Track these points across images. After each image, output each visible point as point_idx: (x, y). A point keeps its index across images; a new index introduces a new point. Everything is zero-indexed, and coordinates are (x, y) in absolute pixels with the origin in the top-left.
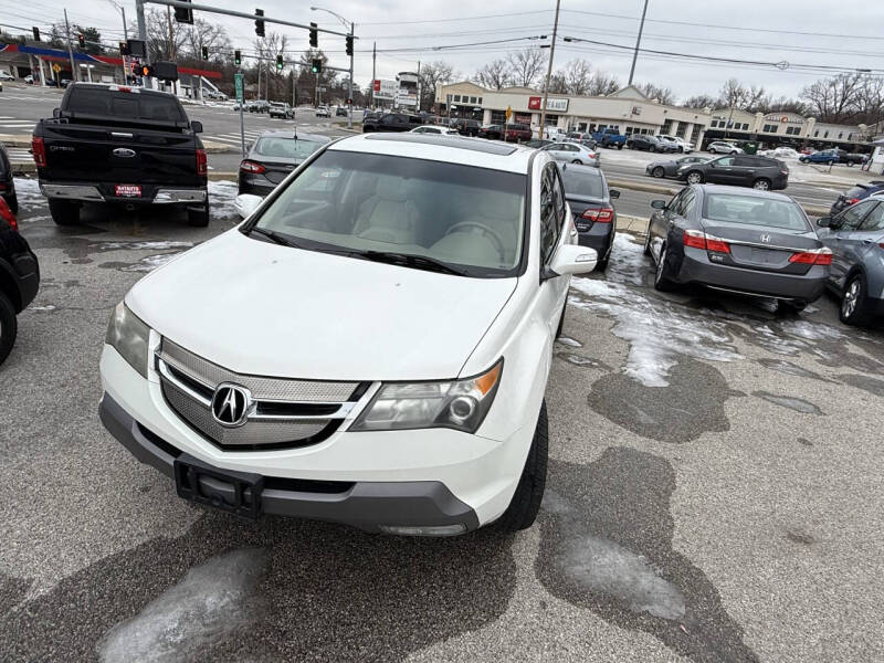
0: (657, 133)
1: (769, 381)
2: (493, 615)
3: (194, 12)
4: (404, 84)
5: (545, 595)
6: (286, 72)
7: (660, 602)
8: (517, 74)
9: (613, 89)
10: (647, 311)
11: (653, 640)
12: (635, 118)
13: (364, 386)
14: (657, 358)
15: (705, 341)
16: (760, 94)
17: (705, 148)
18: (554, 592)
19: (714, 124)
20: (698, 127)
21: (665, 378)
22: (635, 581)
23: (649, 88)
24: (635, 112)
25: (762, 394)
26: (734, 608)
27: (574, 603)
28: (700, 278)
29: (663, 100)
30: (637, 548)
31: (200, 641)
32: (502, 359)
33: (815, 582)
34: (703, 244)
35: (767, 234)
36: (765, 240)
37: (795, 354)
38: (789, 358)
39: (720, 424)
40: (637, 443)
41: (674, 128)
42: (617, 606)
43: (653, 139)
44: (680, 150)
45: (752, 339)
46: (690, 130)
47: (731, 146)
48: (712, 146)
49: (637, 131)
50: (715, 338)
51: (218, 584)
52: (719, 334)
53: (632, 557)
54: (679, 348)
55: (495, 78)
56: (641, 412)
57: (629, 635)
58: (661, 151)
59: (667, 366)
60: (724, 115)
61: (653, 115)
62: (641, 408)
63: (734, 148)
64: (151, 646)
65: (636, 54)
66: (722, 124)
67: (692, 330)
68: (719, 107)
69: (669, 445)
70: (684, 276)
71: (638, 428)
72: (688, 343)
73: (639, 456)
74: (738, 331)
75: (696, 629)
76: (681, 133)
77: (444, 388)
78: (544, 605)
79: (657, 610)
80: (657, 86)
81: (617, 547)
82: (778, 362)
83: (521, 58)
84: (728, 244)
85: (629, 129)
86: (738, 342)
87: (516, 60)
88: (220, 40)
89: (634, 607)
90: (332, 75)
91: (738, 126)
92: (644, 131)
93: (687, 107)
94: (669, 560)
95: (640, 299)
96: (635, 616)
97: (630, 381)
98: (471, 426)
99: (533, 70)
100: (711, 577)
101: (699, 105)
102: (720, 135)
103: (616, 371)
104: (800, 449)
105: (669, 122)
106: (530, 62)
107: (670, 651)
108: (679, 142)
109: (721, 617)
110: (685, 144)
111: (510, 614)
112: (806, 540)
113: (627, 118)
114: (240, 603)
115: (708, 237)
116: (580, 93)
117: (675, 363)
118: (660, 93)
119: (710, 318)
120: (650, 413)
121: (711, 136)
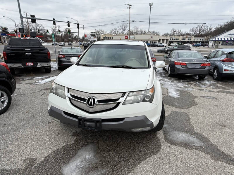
0: (157, 42)
1: (203, 93)
2: (158, 150)
3: (36, 20)
4: (92, 35)
5: (169, 145)
6: (60, 35)
7: (197, 143)
8: (120, 31)
9: (145, 33)
10: (168, 82)
11: (198, 151)
12: (152, 39)
13: (124, 93)
14: (175, 91)
15: (185, 87)
16: (180, 31)
17: (169, 45)
18: (171, 144)
19: (170, 39)
20: (167, 40)
21: (179, 95)
22: (189, 139)
23: (153, 32)
24: (151, 37)
25: (203, 97)
26: (214, 142)
27: (177, 146)
28: (180, 72)
29: (157, 34)
30: (187, 132)
31: (87, 166)
32: (154, 85)
33: (230, 134)
34: (180, 64)
35: (194, 60)
36: (194, 61)
37: (206, 87)
38: (205, 88)
39: (195, 104)
40: (178, 110)
41: (161, 41)
42: (186, 145)
43: (157, 44)
44: (164, 46)
45: (195, 85)
46: (165, 41)
47: (176, 44)
48: (171, 44)
49: (152, 42)
50: (187, 86)
52: (187, 85)
53: (186, 134)
54: (179, 89)
55: (115, 32)
56: (176, 103)
57: (192, 151)
58: (159, 46)
59: (178, 93)
60: (173, 37)
61: (156, 38)
63: (176, 45)
64: (76, 169)
65: (149, 23)
66: (172, 39)
67: (181, 85)
68: (171, 35)
69: (185, 110)
70: (176, 72)
71: (177, 107)
72: (181, 88)
73: (179, 113)
74: (192, 84)
75: (207, 148)
76: (163, 42)
77: (143, 92)
78: (169, 147)
79: (196, 145)
80: (155, 31)
81: (182, 132)
82: (203, 89)
83: (121, 27)
84: (186, 63)
85: (151, 42)
86: (192, 86)
87: (120, 27)
88: (42, 28)
89: (191, 145)
90: (72, 35)
91: (176, 39)
92: (154, 42)
93: (163, 36)
94: (195, 134)
95: (166, 79)
96: (192, 147)
97: (171, 97)
98: (151, 101)
99: (124, 30)
100: (206, 136)
101: (166, 35)
102: (172, 42)
103: (167, 95)
104: (216, 107)
105: (160, 39)
106: (123, 28)
107: (203, 153)
108: (163, 44)
109: (211, 144)
110: (165, 44)
111: (162, 150)
112: (225, 126)
113: (150, 39)
114: (94, 156)
115: (181, 62)
116: (137, 34)
117: (180, 92)
118: (156, 33)
119: (184, 82)
120: (178, 103)
121: (170, 42)
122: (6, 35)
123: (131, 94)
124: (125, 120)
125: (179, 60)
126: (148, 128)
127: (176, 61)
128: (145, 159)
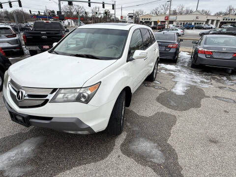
0: (204, 23)
1: (220, 93)
2: (103, 159)
4: (130, 16)
5: (121, 153)
6: (99, 17)
7: (157, 158)
8: (162, 11)
9: (191, 12)
11: (150, 169)
12: (197, 20)
13: (55, 90)
14: (183, 87)
15: (202, 82)
17: (220, 27)
18: (124, 153)
19: (224, 20)
20: (218, 21)
21: (184, 92)
22: (151, 151)
23: (203, 11)
24: (197, 18)
25: (216, 97)
26: (181, 162)
27: (129, 157)
28: (203, 63)
29: (207, 14)
30: (155, 141)
32: (100, 82)
33: (214, 156)
34: (203, 52)
35: (224, 48)
36: (224, 50)
37: (233, 85)
38: (229, 86)
39: (198, 105)
40: (168, 111)
41: (210, 22)
42: (143, 159)
43: (203, 25)
44: (212, 28)
45: (218, 81)
46: (215, 22)
47: (229, 26)
48: (222, 26)
49: (198, 23)
50: (205, 81)
51: (29, 145)
52: (208, 79)
53: (152, 144)
54: (192, 84)
55: (156, 12)
57: (143, 167)
58: (205, 29)
59: (186, 89)
60: (227, 17)
61: (203, 18)
62: (173, 101)
63: (230, 26)
66: (226, 20)
67: (198, 78)
68: (226, 14)
69: (178, 112)
70: (198, 63)
71: (170, 107)
72: (195, 82)
73: (166, 114)
74: (214, 79)
75: (166, 167)
76: (212, 23)
77: (78, 90)
78: (119, 156)
79: (155, 160)
80: (205, 10)
81: (149, 141)
82: (225, 87)
83: (163, 6)
84: (212, 52)
85: (195, 23)
86: (213, 82)
87: (162, 7)
88: (83, 10)
89: (148, 159)
90: (111, 16)
91: (232, 19)
92: (200, 23)
93: (215, 15)
94: (165, 145)
96: (147, 162)
97: (172, 93)
98: (87, 102)
99: (166, 10)
100: (177, 152)
101: (219, 14)
102: (225, 23)
103: (169, 90)
104: (224, 114)
105: (208, 20)
106: (166, 7)
107: (155, 173)
108: (211, 26)
109: (176, 164)
110: (214, 26)
111: (107, 158)
112: (215, 142)
113: (195, 20)
115: (205, 50)
116: (181, 14)
117: (189, 88)
118: (206, 12)
119: (206, 75)
120: (175, 102)
121: (222, 23)
122: (52, 18)
123: (63, 91)
124: (53, 120)
125: (204, 48)
126: (86, 132)
127: (200, 49)
128: (80, 165)
